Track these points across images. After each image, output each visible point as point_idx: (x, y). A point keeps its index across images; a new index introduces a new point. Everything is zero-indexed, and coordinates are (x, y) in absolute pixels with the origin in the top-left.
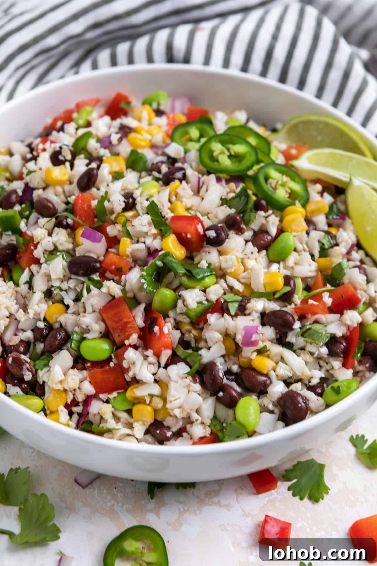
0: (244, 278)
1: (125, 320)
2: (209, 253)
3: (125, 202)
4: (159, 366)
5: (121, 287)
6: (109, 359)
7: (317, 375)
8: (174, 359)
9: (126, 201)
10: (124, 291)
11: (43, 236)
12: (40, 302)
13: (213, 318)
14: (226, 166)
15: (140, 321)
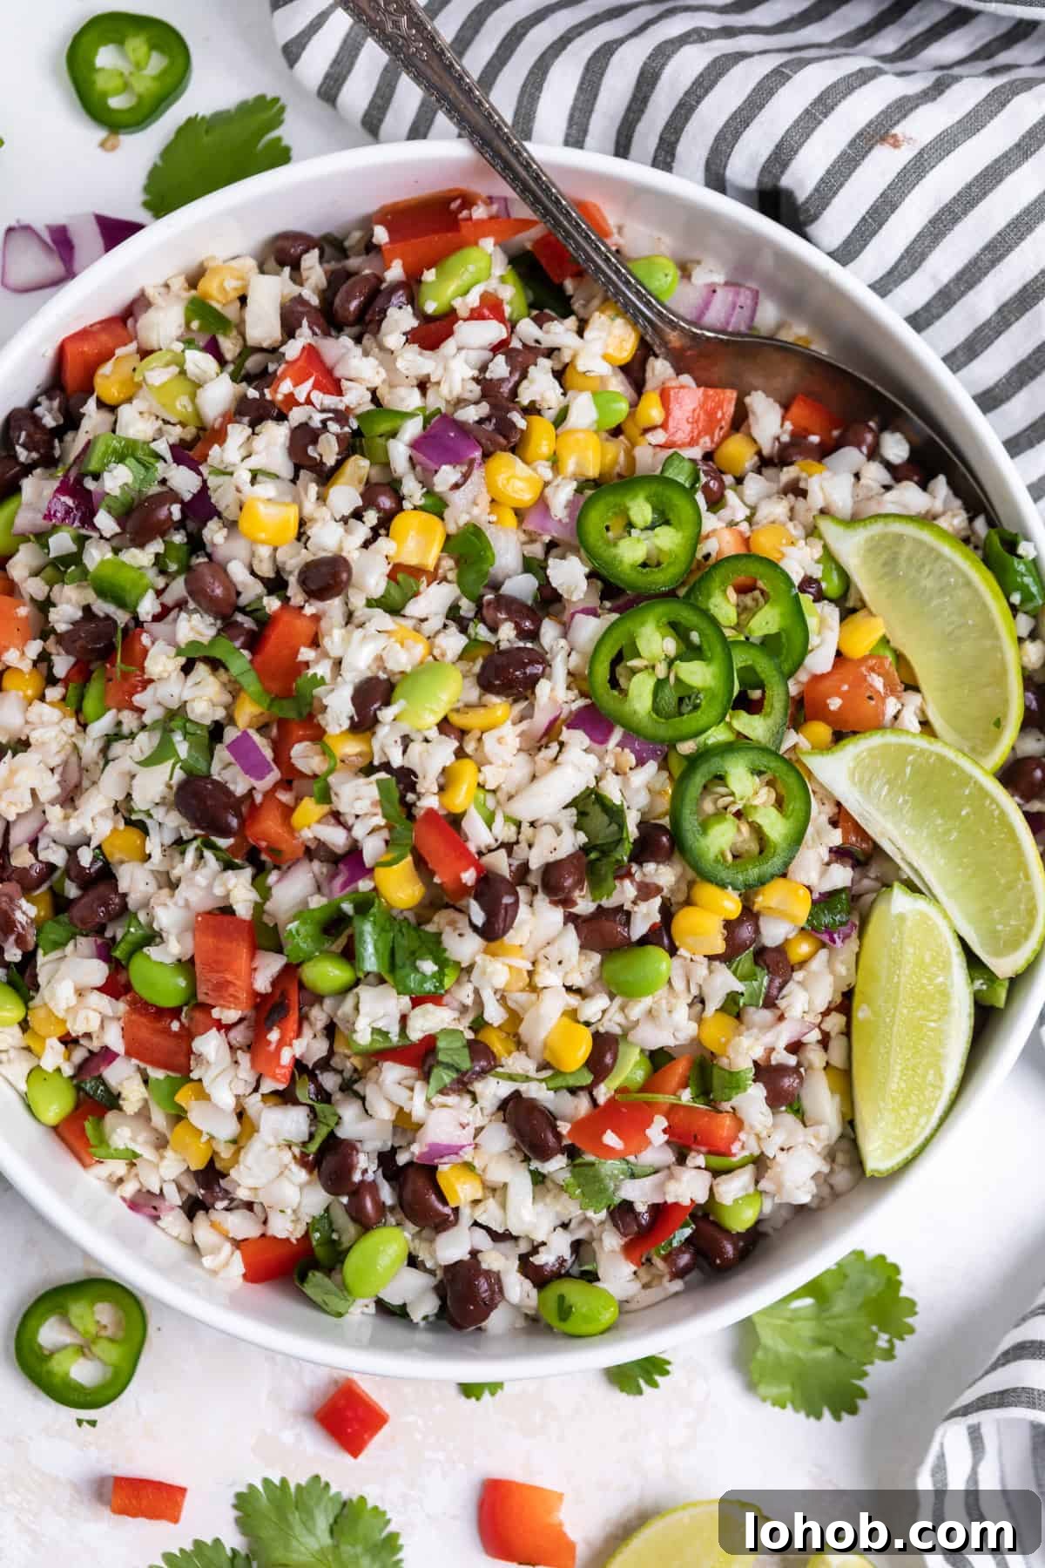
0: (516, 1002)
1: (229, 977)
2: (461, 935)
3: (352, 718)
4: (256, 1089)
5: (258, 899)
6: (175, 1013)
7: (556, 1250)
8: (285, 1097)
9: (356, 719)
10: (259, 909)
11: (165, 675)
12: (102, 814)
13: (393, 1074)
14: (635, 712)
15: (262, 983)
